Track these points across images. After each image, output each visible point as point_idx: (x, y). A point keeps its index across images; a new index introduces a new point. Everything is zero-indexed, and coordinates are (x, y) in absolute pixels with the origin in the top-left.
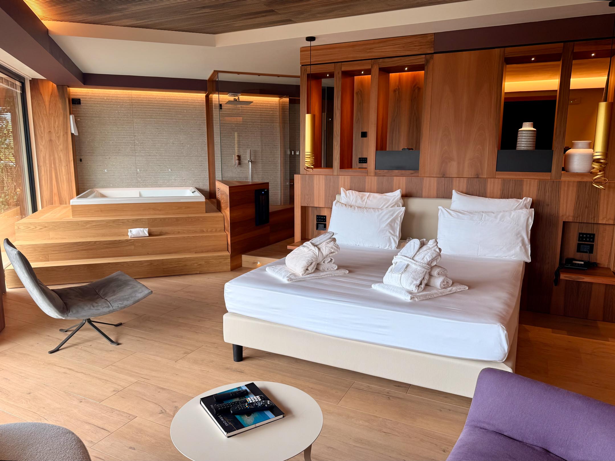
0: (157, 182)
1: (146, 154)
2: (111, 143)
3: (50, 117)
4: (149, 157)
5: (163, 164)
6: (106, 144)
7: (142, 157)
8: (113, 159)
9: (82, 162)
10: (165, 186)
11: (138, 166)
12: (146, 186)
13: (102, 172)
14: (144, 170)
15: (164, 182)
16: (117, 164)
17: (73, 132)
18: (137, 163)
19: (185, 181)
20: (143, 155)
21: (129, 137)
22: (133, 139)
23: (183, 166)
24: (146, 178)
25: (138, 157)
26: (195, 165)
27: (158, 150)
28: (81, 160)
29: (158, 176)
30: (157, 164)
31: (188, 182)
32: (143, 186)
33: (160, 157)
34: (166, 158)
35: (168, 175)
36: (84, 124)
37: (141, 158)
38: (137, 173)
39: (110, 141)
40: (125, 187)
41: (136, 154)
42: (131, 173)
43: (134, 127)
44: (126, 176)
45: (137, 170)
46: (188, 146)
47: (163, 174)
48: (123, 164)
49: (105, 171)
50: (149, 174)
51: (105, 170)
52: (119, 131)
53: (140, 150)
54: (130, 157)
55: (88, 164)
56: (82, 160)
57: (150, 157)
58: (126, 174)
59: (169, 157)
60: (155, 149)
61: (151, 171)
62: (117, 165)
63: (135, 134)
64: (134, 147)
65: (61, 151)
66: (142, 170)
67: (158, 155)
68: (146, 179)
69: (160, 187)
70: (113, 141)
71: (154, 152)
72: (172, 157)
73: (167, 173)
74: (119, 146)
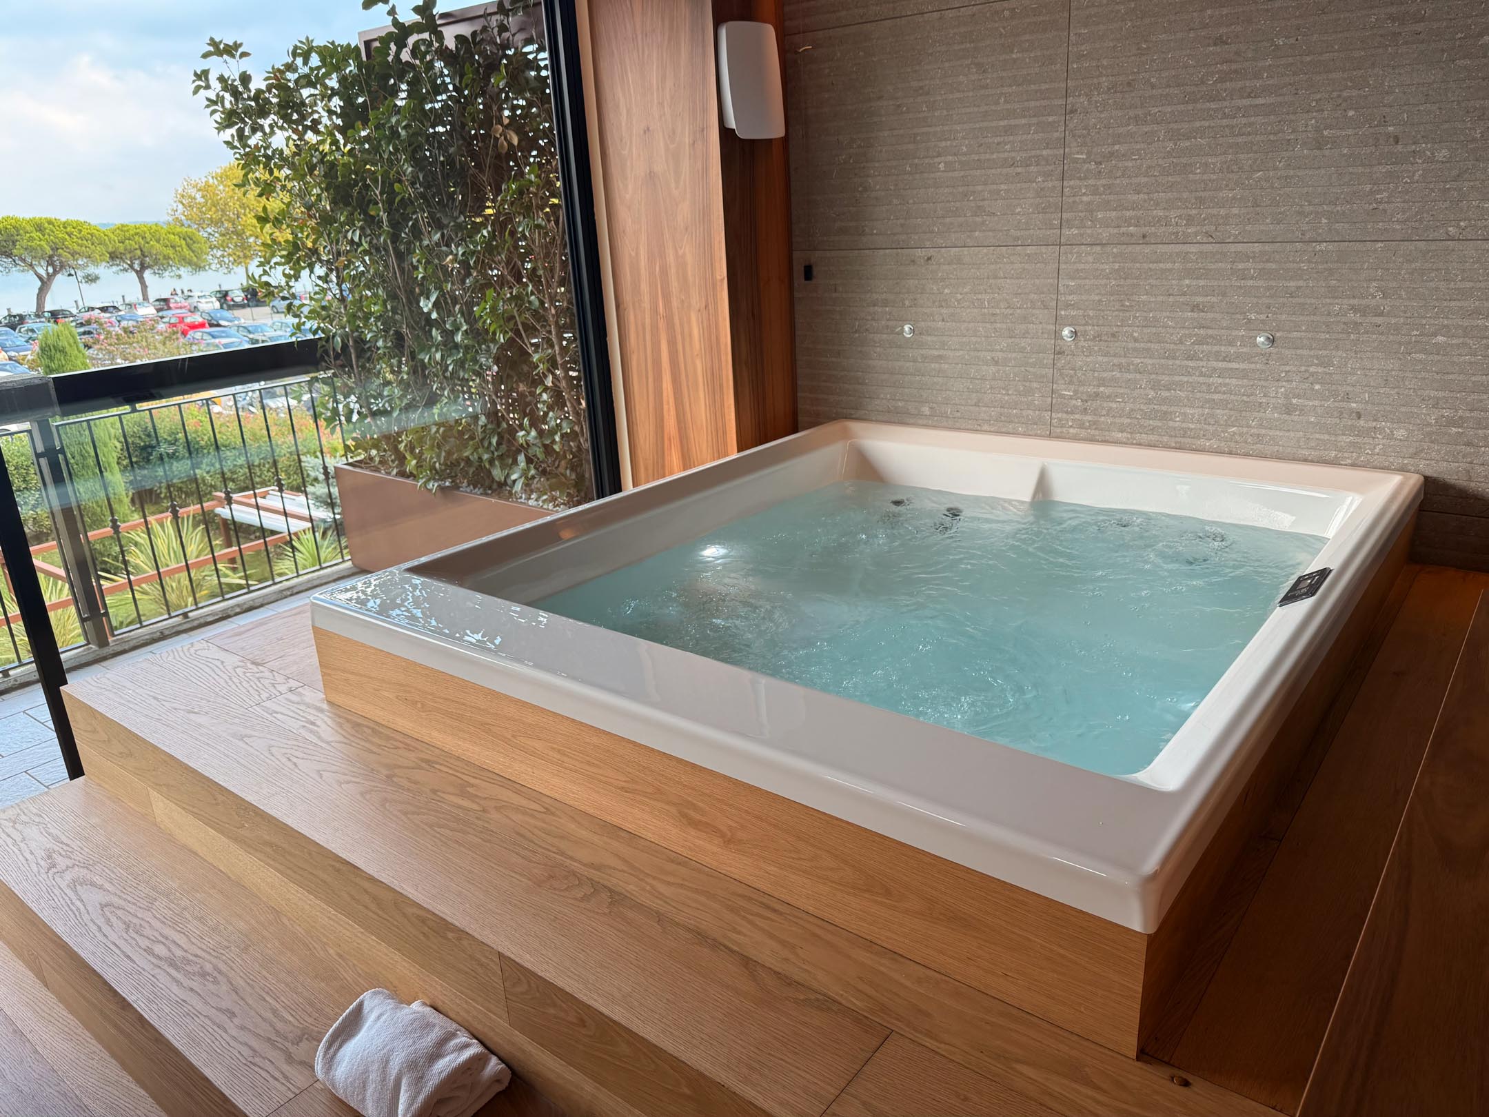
0: (1165, 416)
1: (1123, 230)
2: (942, 166)
3: (646, 53)
4: (1138, 248)
5: (1224, 295)
6: (917, 176)
7: (1098, 248)
8: (946, 267)
9: (814, 281)
10: (1214, 443)
11: (1068, 306)
12: (1095, 433)
13: (891, 336)
14: (1097, 337)
15: (1212, 415)
16: (959, 296)
17: (732, 124)
18: (1061, 288)
19: (1362, 422)
20: (1105, 234)
21: (1034, 120)
22: (1056, 135)
23: (1364, 311)
24: (1103, 382)
25: (1076, 249)
26: (1472, 304)
27: (1201, 200)
28: (808, 273)
29: (1177, 378)
30: (1182, 299)
31: (1382, 430)
32: (1083, 433)
33: (1210, 247)
34: (1246, 257)
35: (1244, 375)
36: (827, 71)
37: (1090, 259)
38: (1059, 353)
39: (939, 155)
40: (986, 427)
41: (1066, 232)
42: (1022, 350)
43: (1073, 49)
44: (996, 363)
45: (1057, 335)
46: (1442, 154)
47: (1215, 364)
48: (987, 297)
49: (903, 330)
50: (1123, 361)
51: (906, 328)
52: (986, 87)
53: (1089, 203)
54: (1029, 250)
55: (834, 295)
56: (815, 271)
57: (1147, 249)
58: (1000, 355)
59: (1267, 247)
60: (1185, 195)
61: (1136, 340)
62: (959, 301)
63: (1070, 100)
64: (1058, 184)
65: (686, 229)
66: (1085, 333)
67: (1196, 234)
68: (1102, 389)
69: (1180, 448)
70: (950, 158)
71: (1172, 214)
72: (1288, 247)
73: (1239, 357)
74: (979, 188)
